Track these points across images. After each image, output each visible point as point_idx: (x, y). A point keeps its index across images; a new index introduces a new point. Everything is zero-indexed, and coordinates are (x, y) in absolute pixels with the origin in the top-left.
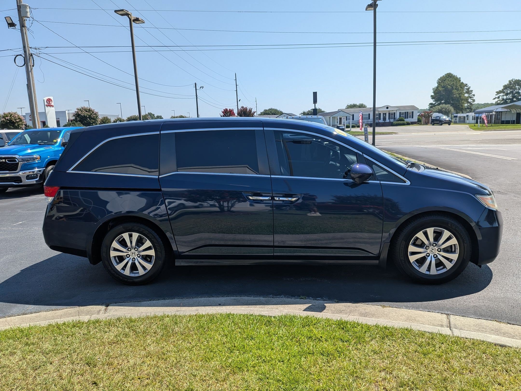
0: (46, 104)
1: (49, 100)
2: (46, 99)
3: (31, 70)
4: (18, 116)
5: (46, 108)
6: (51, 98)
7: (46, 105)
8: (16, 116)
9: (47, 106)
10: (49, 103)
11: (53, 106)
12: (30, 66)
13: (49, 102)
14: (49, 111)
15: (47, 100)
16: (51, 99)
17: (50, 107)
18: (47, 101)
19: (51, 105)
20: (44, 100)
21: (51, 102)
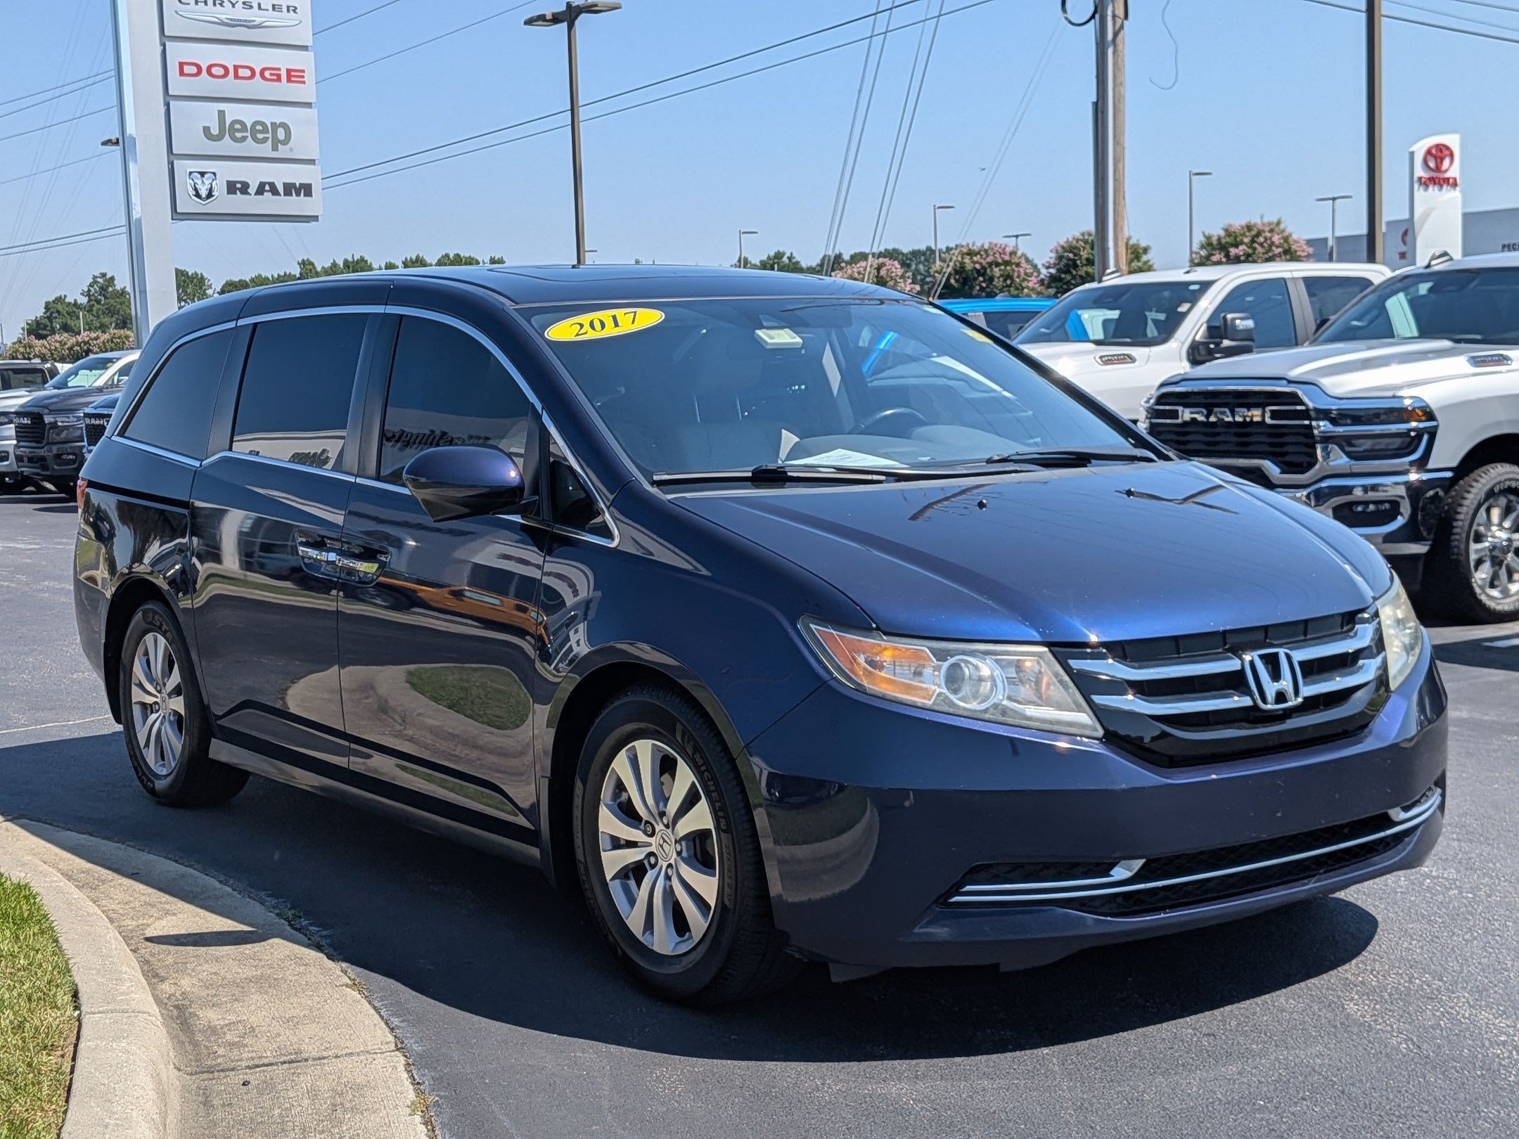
0: (1420, 172)
1: (1439, 153)
2: (1420, 148)
3: (1116, 34)
4: (1286, 239)
5: (1419, 193)
6: (1453, 141)
7: (1420, 178)
8: (1276, 239)
9: (1425, 183)
10: (1438, 169)
11: (1455, 185)
12: (1114, 16)
13: (1439, 160)
14: (1433, 209)
15: (1429, 152)
16: (1447, 148)
17: (1441, 186)
18: (1425, 162)
19: (1447, 181)
20: (1412, 154)
21: (1446, 163)
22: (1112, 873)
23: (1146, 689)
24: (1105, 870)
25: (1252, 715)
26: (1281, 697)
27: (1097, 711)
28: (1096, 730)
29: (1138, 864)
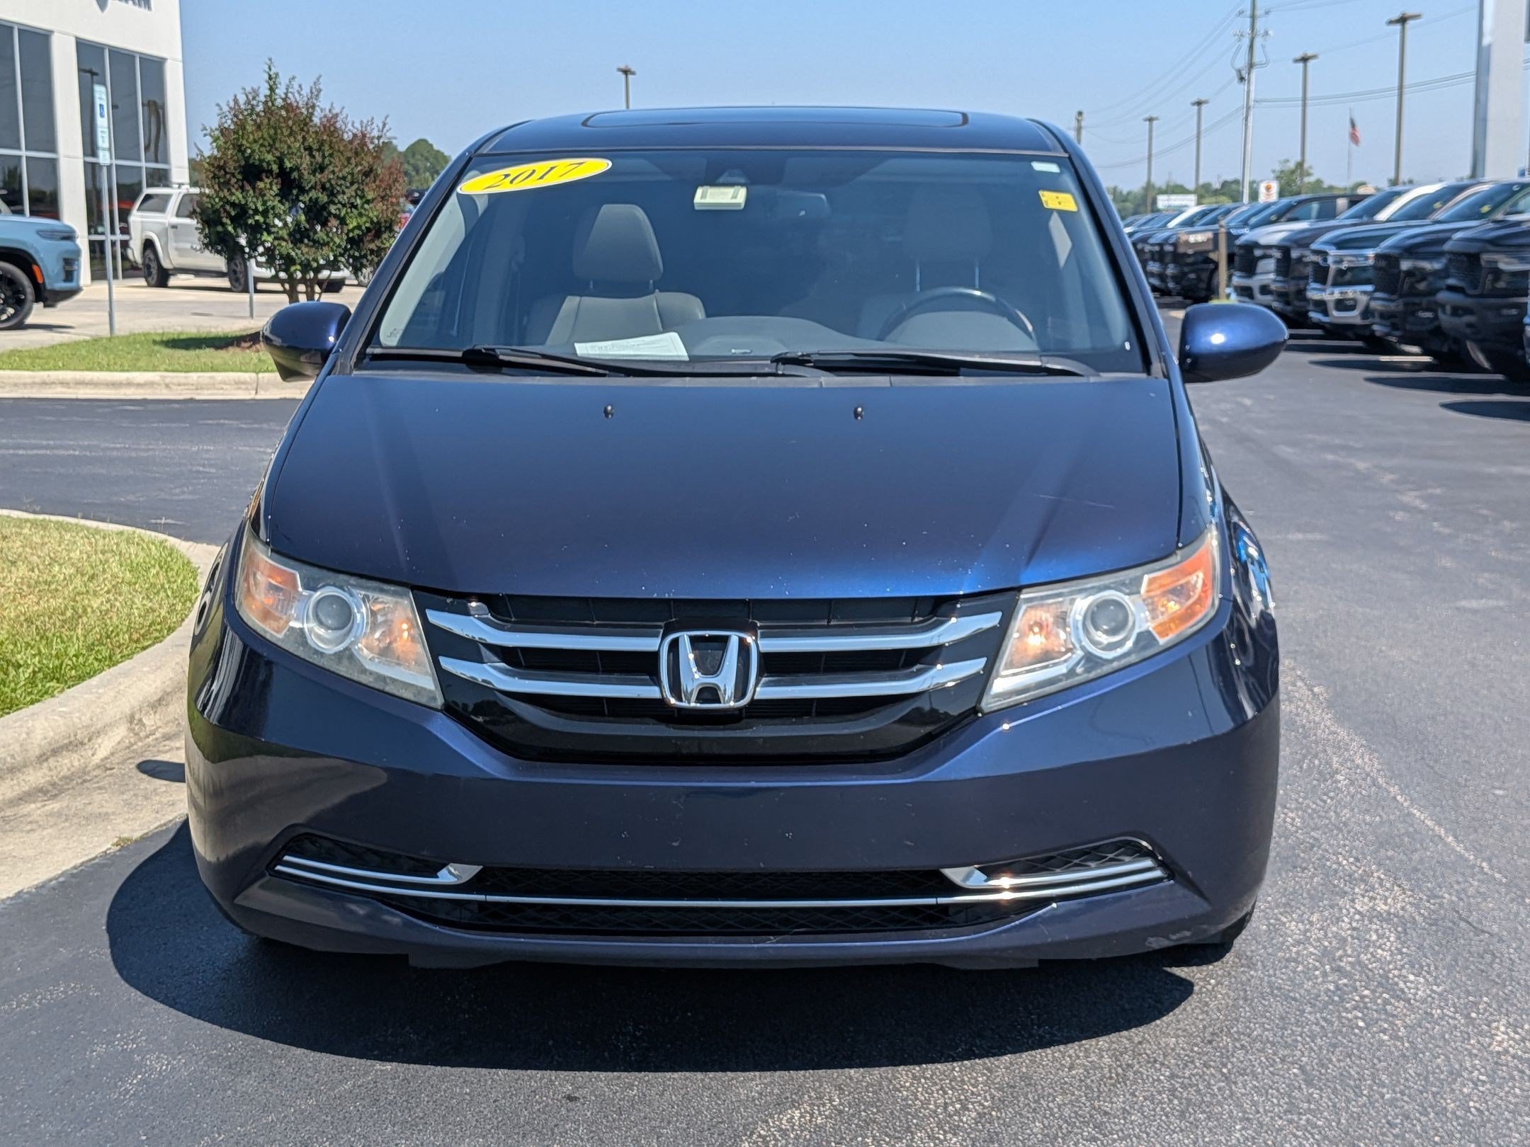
22: (439, 874)
23: (514, 659)
24: (433, 871)
25: (656, 710)
26: (709, 693)
27: (444, 677)
28: (434, 699)
29: (473, 870)
